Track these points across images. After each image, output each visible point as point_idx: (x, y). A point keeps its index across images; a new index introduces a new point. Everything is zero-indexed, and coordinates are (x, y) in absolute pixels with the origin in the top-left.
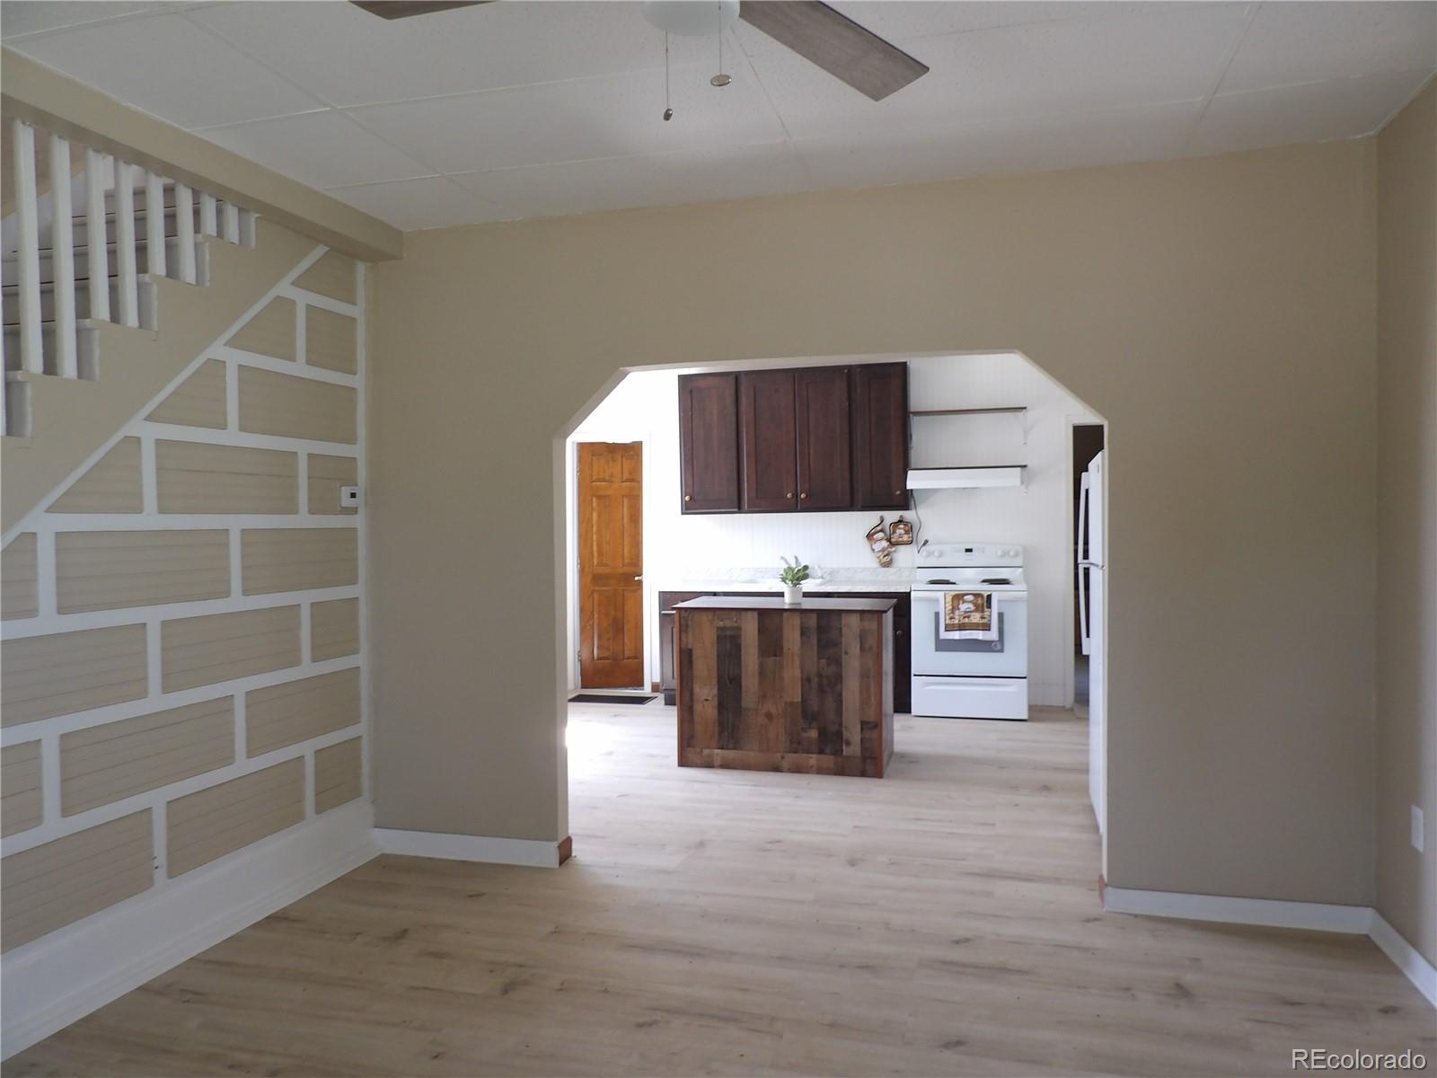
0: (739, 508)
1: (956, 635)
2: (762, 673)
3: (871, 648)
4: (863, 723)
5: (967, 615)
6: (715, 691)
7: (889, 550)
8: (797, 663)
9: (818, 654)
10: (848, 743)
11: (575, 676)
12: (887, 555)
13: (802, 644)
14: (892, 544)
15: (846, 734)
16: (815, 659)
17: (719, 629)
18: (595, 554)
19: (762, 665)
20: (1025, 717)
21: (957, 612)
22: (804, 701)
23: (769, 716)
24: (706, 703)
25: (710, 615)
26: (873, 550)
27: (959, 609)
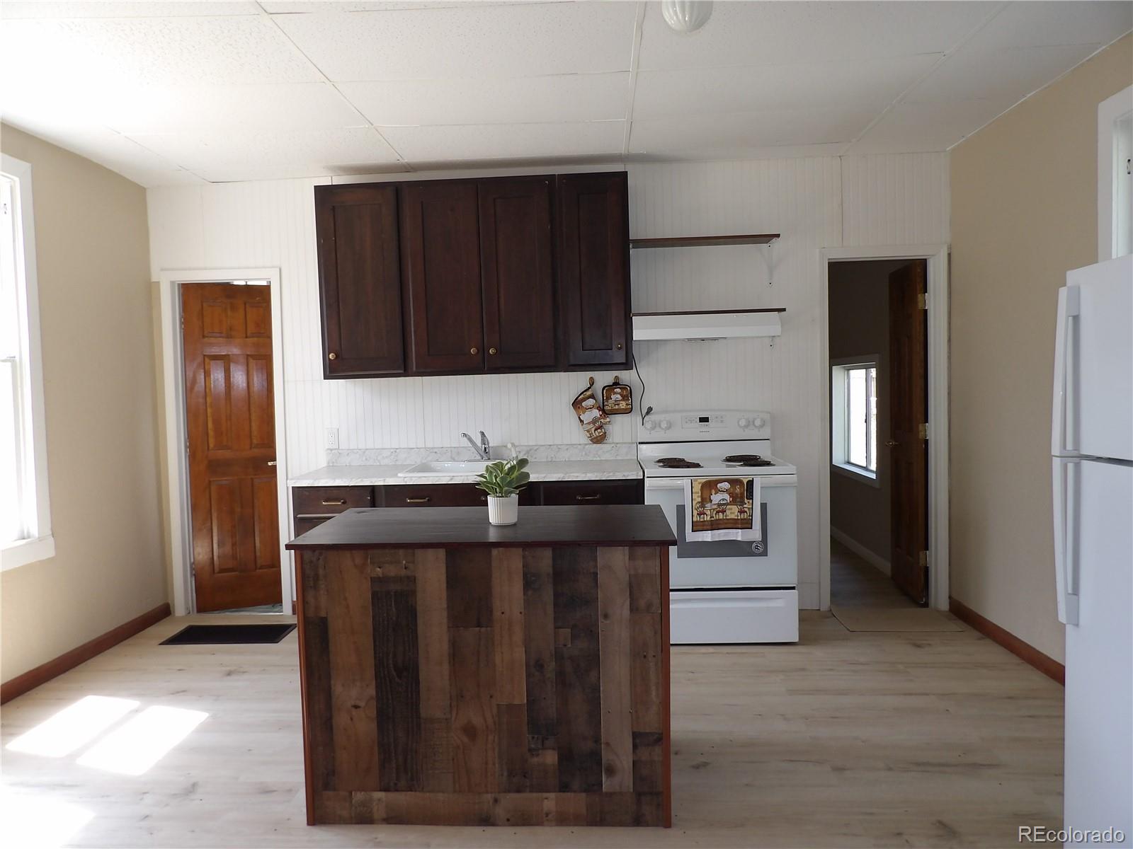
0: (405, 370)
1: (707, 536)
2: (455, 655)
3: (649, 606)
4: (635, 735)
5: (721, 508)
6: (372, 691)
7: (602, 420)
8: (518, 636)
9: (556, 619)
10: (611, 771)
11: (186, 590)
12: (600, 427)
13: (527, 603)
14: (605, 413)
15: (606, 756)
16: (551, 626)
17: (375, 580)
18: (211, 433)
19: (454, 644)
20: (796, 640)
21: (708, 505)
22: (531, 702)
23: (470, 731)
24: (354, 712)
25: (358, 557)
26: (582, 421)
27: (711, 501)
